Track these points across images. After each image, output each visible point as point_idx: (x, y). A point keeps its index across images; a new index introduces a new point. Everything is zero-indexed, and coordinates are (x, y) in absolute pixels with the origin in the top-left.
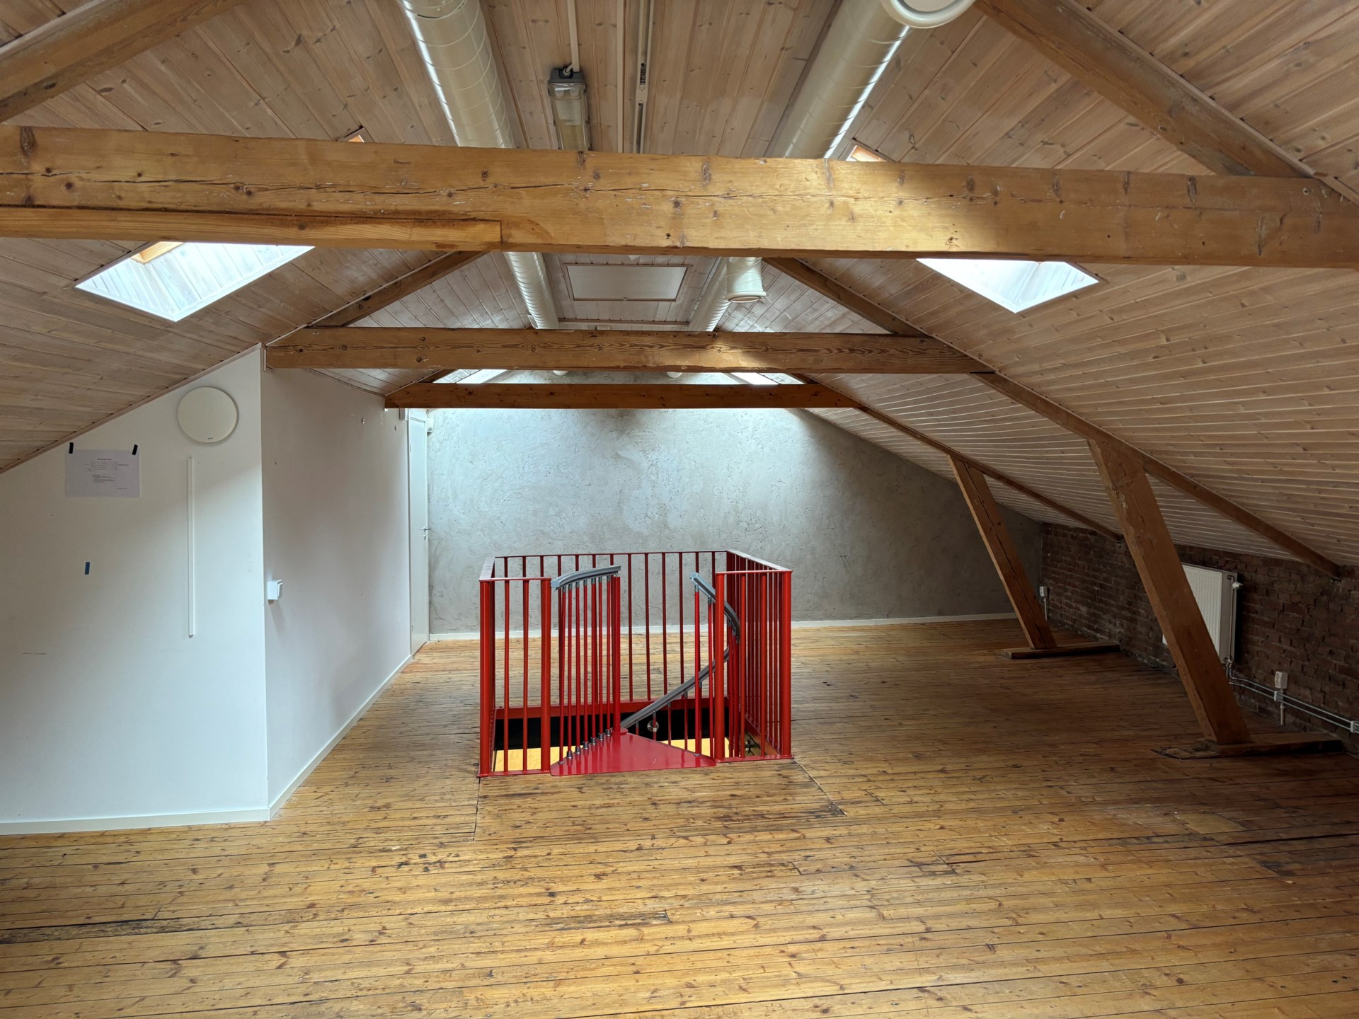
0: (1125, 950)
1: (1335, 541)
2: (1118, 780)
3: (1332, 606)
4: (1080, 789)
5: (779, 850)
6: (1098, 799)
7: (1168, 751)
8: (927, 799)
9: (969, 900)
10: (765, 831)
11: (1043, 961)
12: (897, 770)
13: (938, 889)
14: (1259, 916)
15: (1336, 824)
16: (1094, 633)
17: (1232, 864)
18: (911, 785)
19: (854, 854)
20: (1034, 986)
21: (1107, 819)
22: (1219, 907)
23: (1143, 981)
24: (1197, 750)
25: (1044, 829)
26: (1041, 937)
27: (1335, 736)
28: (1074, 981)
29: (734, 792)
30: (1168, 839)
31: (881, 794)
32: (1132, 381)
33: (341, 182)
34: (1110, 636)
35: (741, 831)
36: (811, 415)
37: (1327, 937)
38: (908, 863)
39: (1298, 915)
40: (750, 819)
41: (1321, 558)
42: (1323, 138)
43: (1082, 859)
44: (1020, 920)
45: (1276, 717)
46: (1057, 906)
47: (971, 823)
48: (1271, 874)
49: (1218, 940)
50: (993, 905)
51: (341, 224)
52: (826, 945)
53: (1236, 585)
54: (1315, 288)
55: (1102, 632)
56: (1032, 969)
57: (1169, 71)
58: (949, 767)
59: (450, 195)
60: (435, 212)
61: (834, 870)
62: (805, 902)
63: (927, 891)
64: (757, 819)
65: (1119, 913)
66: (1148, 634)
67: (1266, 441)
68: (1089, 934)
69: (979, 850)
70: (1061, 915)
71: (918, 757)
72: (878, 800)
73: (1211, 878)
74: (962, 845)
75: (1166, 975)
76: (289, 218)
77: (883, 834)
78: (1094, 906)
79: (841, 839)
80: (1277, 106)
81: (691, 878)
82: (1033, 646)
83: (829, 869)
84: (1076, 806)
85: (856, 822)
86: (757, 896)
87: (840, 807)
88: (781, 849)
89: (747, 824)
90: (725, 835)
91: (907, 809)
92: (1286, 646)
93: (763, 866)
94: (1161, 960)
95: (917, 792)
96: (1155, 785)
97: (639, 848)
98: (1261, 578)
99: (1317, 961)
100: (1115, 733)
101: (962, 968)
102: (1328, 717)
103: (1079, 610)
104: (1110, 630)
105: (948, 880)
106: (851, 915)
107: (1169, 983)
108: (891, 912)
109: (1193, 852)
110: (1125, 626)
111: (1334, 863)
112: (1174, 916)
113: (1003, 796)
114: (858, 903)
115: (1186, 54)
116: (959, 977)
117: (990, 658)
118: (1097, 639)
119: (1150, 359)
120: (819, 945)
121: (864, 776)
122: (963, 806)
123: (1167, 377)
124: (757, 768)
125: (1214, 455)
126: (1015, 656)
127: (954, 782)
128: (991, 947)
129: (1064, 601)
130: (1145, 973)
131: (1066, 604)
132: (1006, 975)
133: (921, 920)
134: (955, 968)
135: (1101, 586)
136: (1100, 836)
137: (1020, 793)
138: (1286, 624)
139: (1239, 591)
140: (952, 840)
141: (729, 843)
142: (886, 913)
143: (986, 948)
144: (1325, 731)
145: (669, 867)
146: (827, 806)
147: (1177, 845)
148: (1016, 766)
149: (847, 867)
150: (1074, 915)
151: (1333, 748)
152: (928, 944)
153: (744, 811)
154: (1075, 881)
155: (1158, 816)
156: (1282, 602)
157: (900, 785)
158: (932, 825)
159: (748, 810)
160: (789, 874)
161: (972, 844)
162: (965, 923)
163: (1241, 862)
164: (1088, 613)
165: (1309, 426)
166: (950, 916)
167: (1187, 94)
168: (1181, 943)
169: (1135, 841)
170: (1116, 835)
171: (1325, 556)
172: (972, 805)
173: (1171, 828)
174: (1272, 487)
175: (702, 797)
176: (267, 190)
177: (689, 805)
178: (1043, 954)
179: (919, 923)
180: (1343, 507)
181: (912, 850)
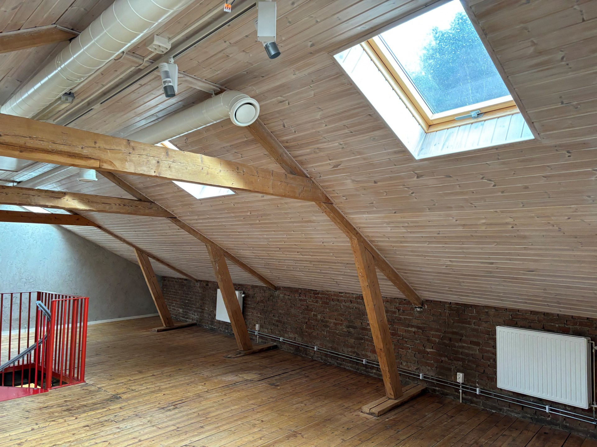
0: (243, 417)
1: (278, 278)
2: (216, 368)
3: (274, 300)
4: (206, 373)
5: (100, 416)
6: (213, 375)
7: (229, 356)
8: (153, 386)
9: (187, 415)
10: (90, 411)
11: (220, 426)
12: (134, 378)
13: (174, 415)
14: (275, 399)
15: (284, 370)
16: (185, 319)
17: (261, 386)
18: (143, 382)
19: (135, 410)
20: (222, 434)
21: (219, 381)
22: (263, 399)
23: (252, 424)
24: (237, 354)
25: (200, 388)
26: (216, 420)
27: (275, 344)
28: (233, 429)
29: (65, 400)
30: (240, 383)
31: (133, 388)
32: (232, 225)
33: (40, 137)
34: (193, 320)
35: (80, 413)
36: (63, 228)
37: (294, 400)
38: (158, 409)
39: (285, 396)
40: (80, 408)
41: (271, 284)
42: (314, 169)
43: (217, 394)
44: (208, 417)
45: (256, 340)
46: (217, 410)
47: (174, 391)
48: (273, 387)
49: (267, 407)
50: (196, 414)
51: (38, 152)
52: (142, 442)
53: (243, 295)
54: (300, 204)
55: (190, 319)
56: (218, 429)
57: (281, 145)
58: (155, 374)
59: (82, 148)
60: (76, 153)
61: (130, 418)
62: (125, 431)
63: (170, 416)
64: (83, 407)
65: (236, 407)
66: (208, 317)
67: (269, 246)
68: (230, 415)
69: (182, 399)
70: (219, 412)
71: (140, 372)
72: (133, 390)
73: (257, 391)
74: (174, 399)
75: (258, 420)
76: (16, 147)
77: (142, 401)
78: (228, 407)
79: (126, 407)
80: (306, 160)
81: (67, 434)
82: (165, 326)
83: (127, 418)
84: (207, 379)
85: (128, 399)
86: (102, 434)
87: (119, 396)
88: (102, 416)
89: (80, 410)
90: (73, 416)
91: (147, 391)
92: (259, 316)
93: (98, 423)
94: (255, 417)
95: (148, 384)
96: (230, 367)
97: (33, 429)
98: (251, 292)
99: (294, 407)
100: (208, 353)
101: (196, 435)
102: (272, 337)
103: (179, 311)
104: (193, 317)
105: (176, 411)
106: (146, 431)
107: (259, 422)
108: (161, 426)
109: (249, 385)
110: (199, 315)
111: (288, 380)
112: (252, 404)
113: (180, 380)
114: (147, 426)
115: (287, 142)
116: (197, 439)
117: (149, 333)
118: (186, 321)
119: (242, 219)
120: (140, 443)
121: (122, 383)
122: (168, 386)
123: (245, 224)
124: (70, 389)
125: (249, 250)
126: (158, 331)
127: (160, 378)
128: (202, 427)
129: (172, 307)
130: (252, 421)
131: (173, 309)
132: (211, 433)
133: (174, 425)
134: (193, 436)
135: (188, 300)
136: (220, 386)
137: (186, 378)
138: (259, 308)
139: (243, 298)
140: (170, 398)
141: (76, 418)
142: (159, 426)
143: (200, 428)
144: (272, 343)
145: (53, 433)
146: (112, 397)
147: (244, 384)
148: (180, 369)
149: (135, 415)
150: (223, 411)
151: (275, 348)
152: (180, 432)
153: (75, 406)
154: (218, 401)
155: (234, 377)
156: (258, 300)
157: (139, 383)
158: (160, 394)
159: (77, 405)
160: (111, 423)
161: (178, 398)
162: (190, 422)
163: (263, 385)
164: (183, 311)
165: (284, 242)
166: (183, 422)
167: (284, 151)
168: (258, 411)
169: (231, 385)
170: (225, 385)
171: (273, 283)
172: (171, 385)
173: (241, 379)
174: (264, 261)
175: (51, 404)
176: (8, 135)
177: (46, 408)
178: (219, 425)
179: (173, 426)
180: (285, 267)
181: (157, 404)
